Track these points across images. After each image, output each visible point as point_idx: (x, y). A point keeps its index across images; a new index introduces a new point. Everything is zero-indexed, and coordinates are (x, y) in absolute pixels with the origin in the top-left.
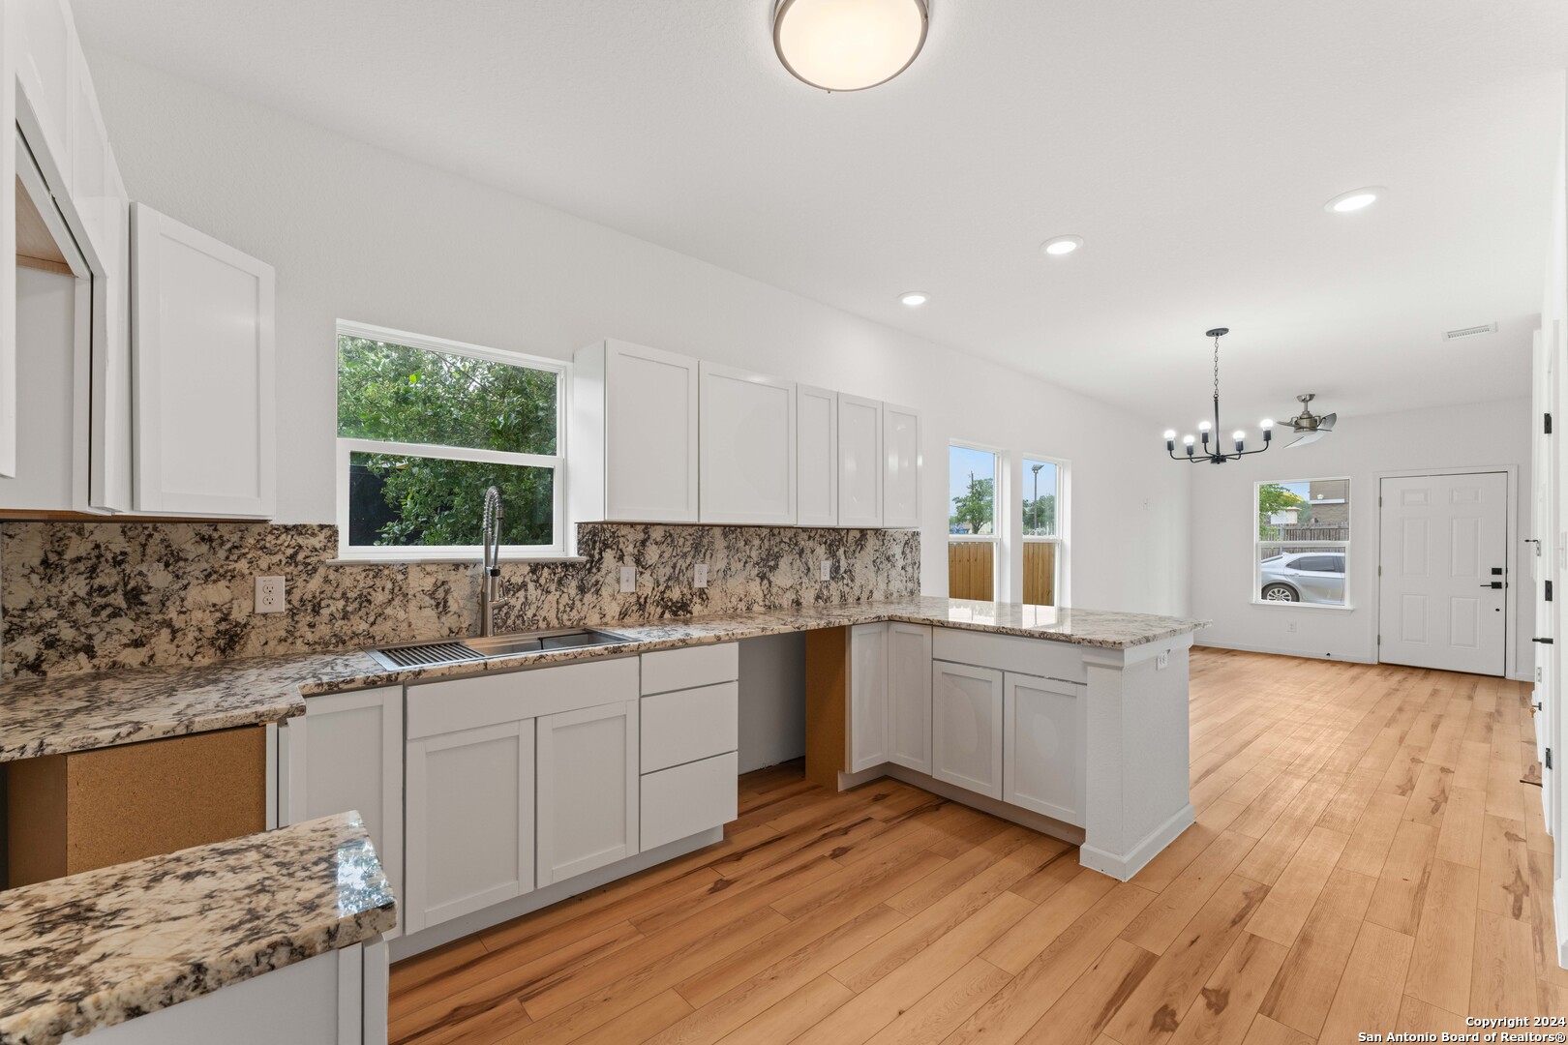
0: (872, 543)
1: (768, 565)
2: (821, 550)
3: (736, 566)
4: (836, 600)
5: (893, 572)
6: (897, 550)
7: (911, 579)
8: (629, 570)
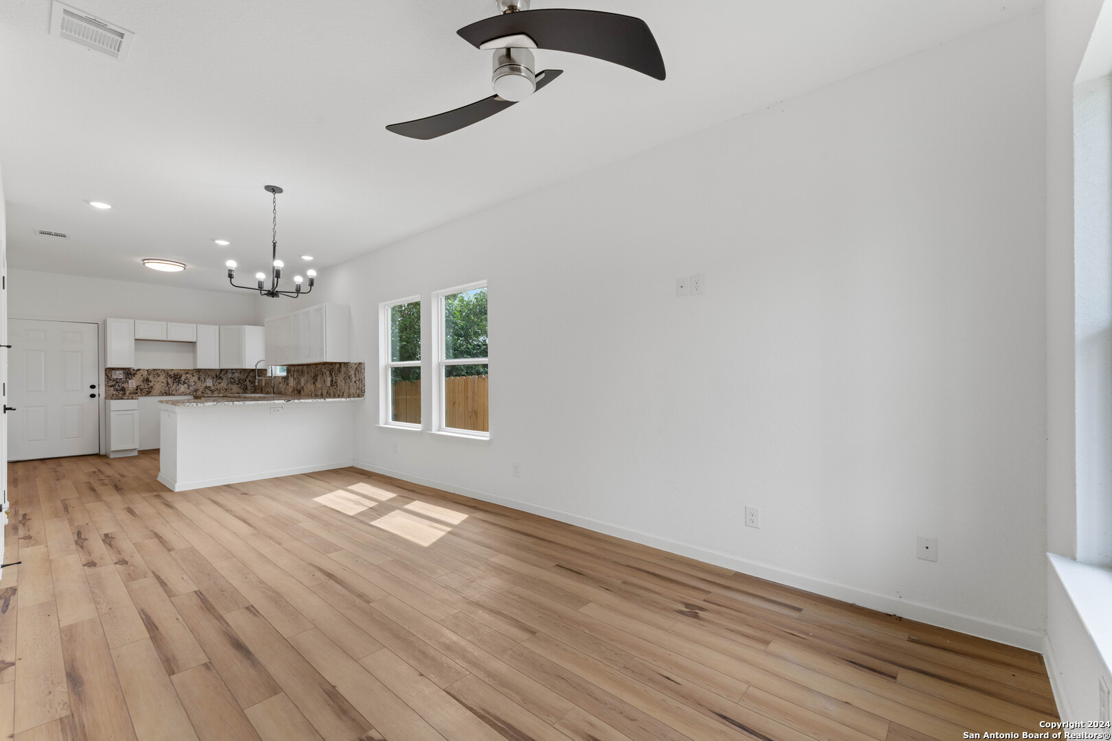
0: (343, 369)
1: (315, 378)
2: (328, 373)
3: (309, 379)
4: (332, 394)
5: (351, 384)
6: (352, 373)
7: (358, 388)
8: (292, 379)
